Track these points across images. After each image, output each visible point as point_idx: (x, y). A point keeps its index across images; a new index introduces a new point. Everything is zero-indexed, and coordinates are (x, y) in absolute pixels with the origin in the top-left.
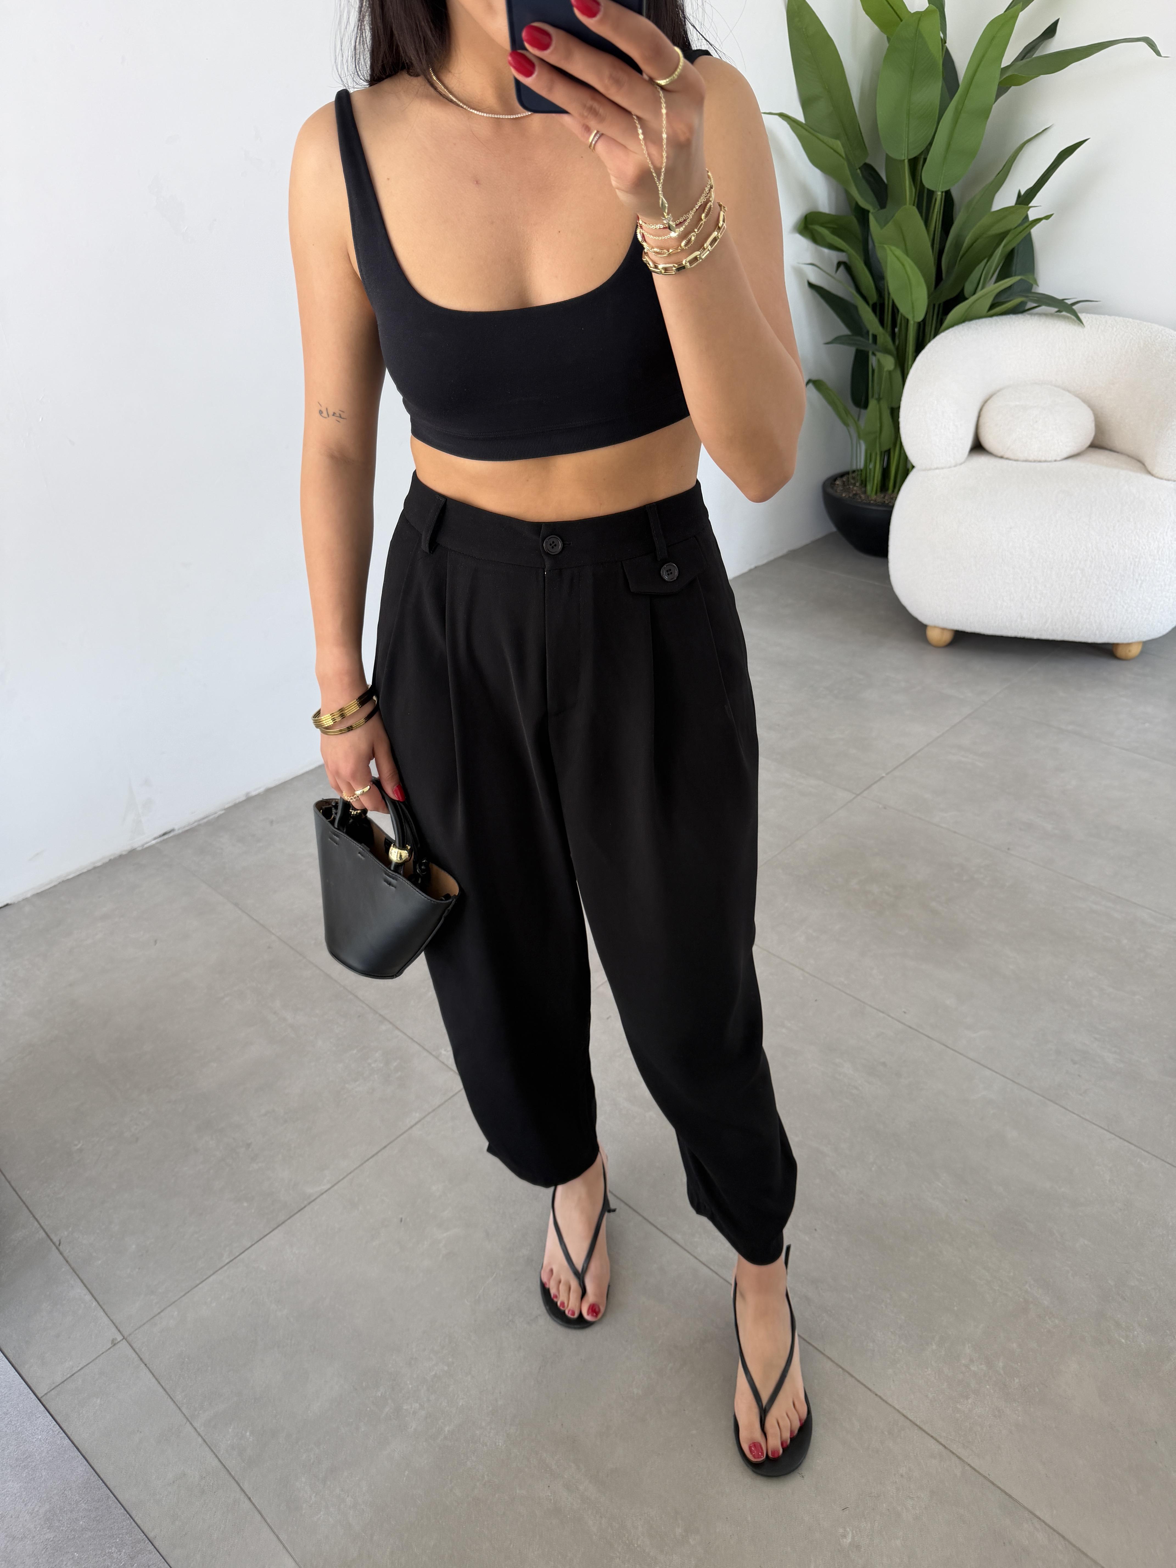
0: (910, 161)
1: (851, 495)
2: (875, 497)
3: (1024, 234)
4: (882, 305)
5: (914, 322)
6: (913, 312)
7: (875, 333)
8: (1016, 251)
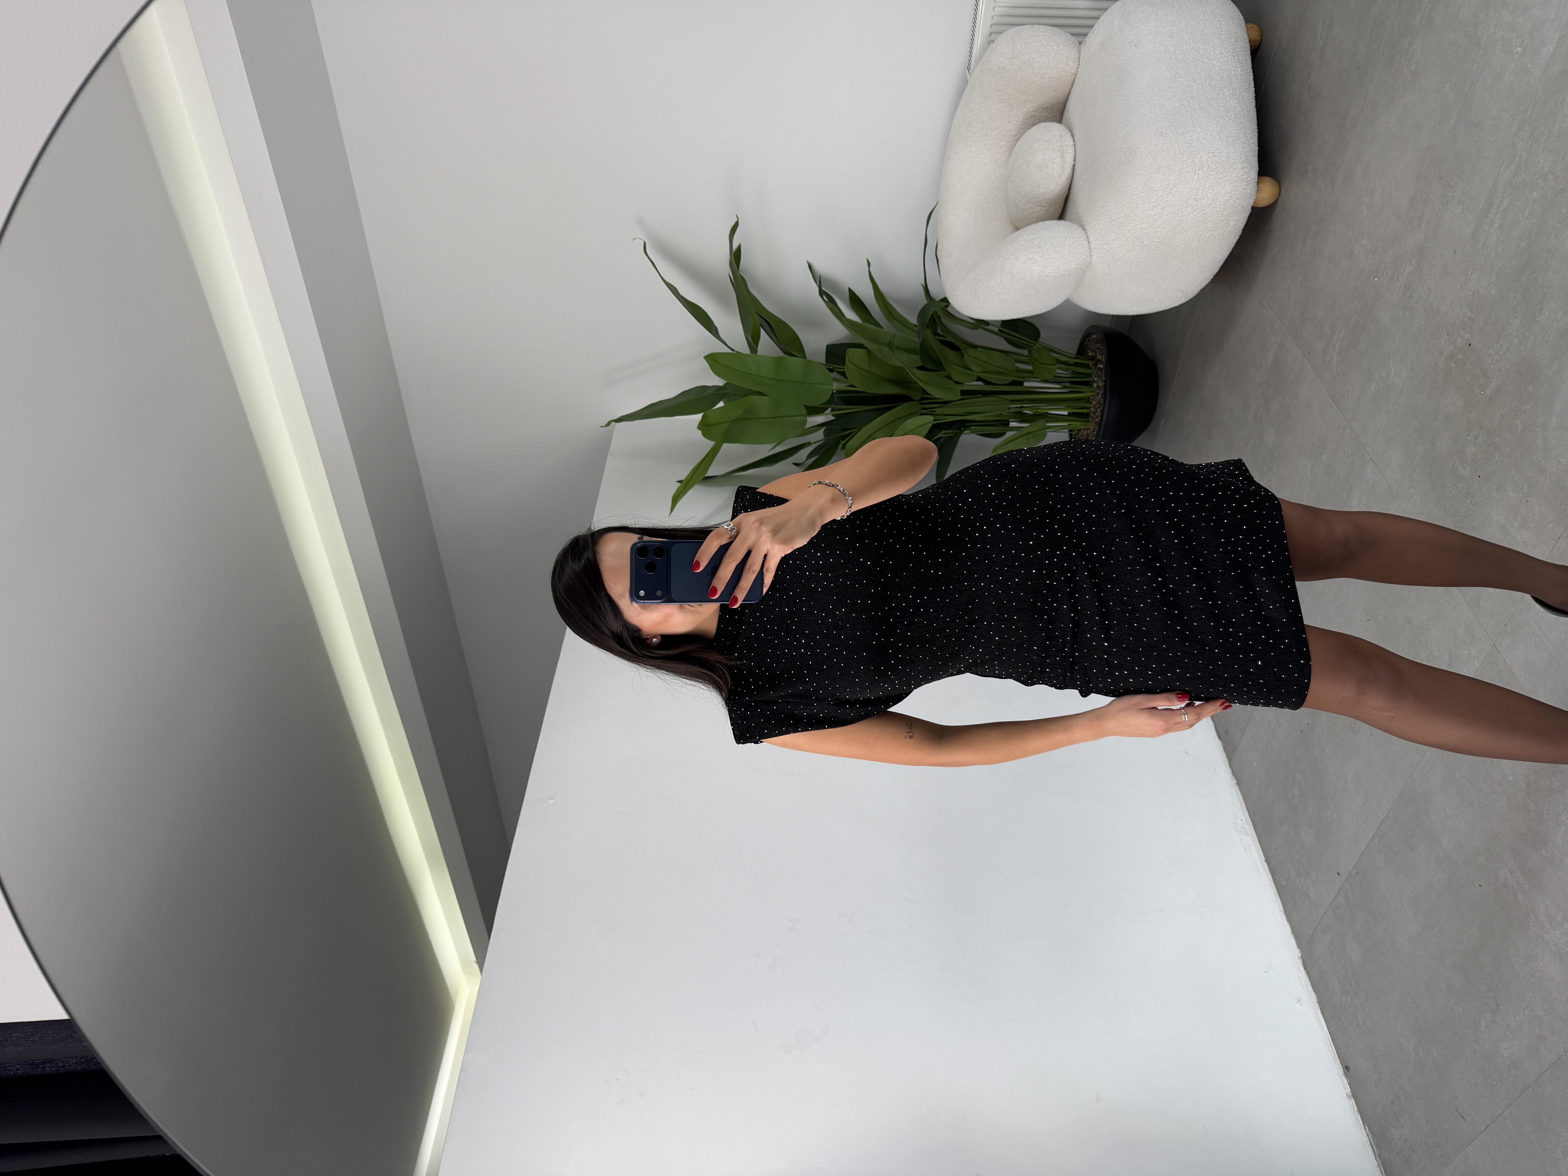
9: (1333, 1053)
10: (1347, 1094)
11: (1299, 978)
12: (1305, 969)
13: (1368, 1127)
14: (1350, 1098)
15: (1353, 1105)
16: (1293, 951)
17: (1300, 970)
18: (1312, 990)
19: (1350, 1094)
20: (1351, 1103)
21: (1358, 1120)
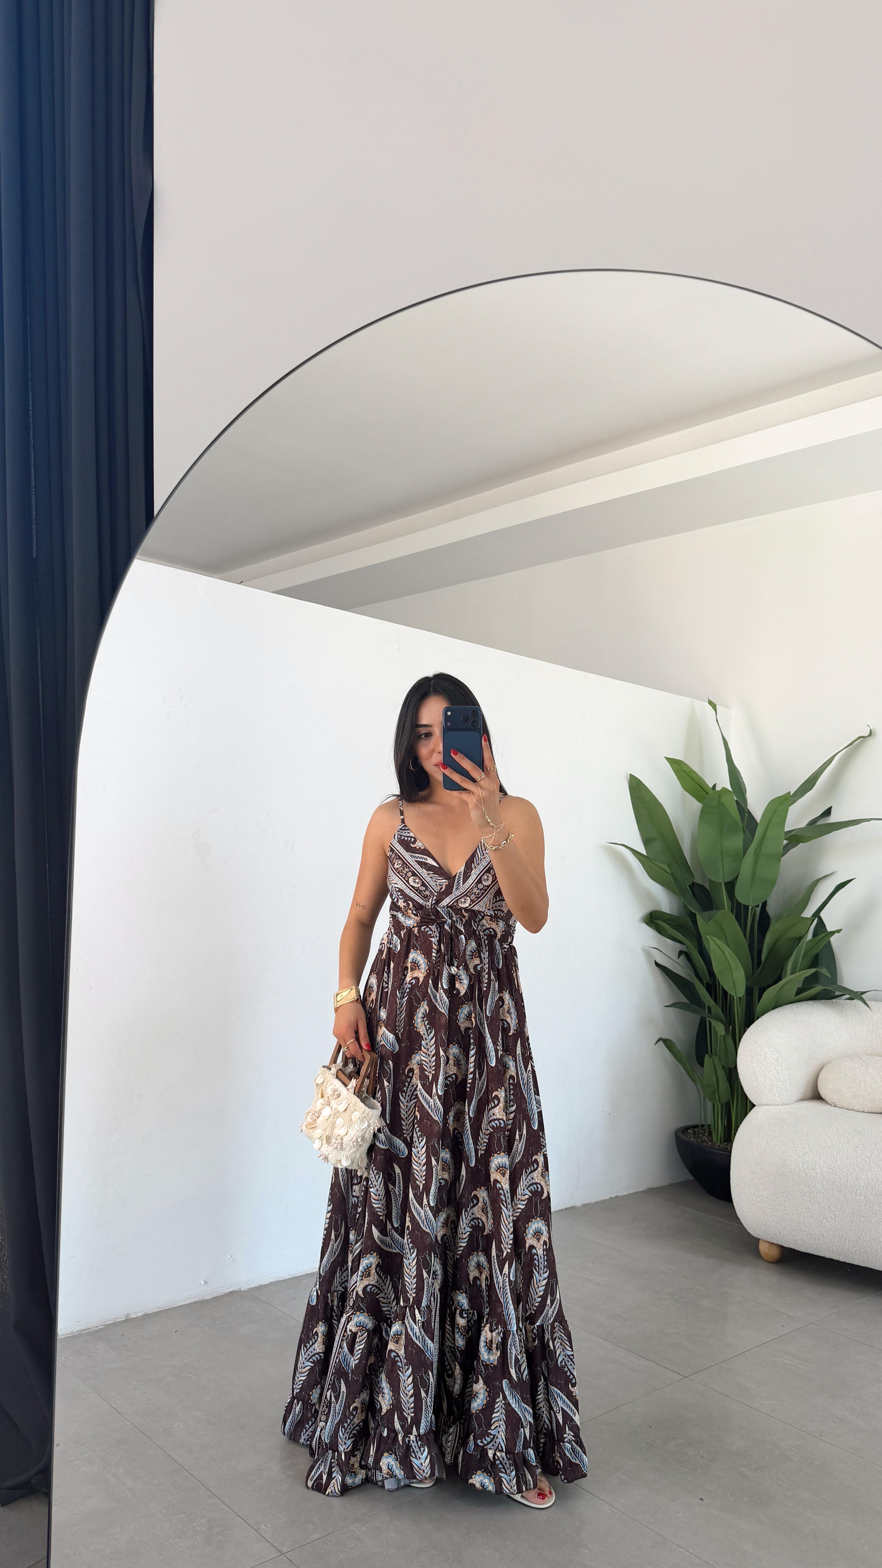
0: (725, 883)
1: (699, 1141)
2: (719, 1143)
3: (824, 943)
4: (715, 986)
5: (737, 997)
6: (735, 988)
7: (711, 1006)
8: (820, 954)
9: (162, 1306)
10: (129, 1314)
11: (224, 1287)
12: (231, 1292)
13: (103, 1328)
14: (126, 1317)
15: (120, 1318)
16: (246, 1284)
17: (230, 1288)
18: (213, 1296)
19: (129, 1317)
20: (122, 1317)
21: (109, 1321)
